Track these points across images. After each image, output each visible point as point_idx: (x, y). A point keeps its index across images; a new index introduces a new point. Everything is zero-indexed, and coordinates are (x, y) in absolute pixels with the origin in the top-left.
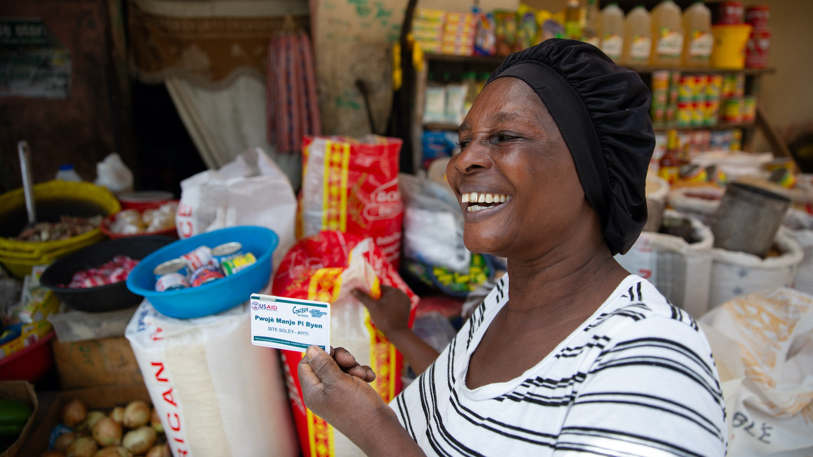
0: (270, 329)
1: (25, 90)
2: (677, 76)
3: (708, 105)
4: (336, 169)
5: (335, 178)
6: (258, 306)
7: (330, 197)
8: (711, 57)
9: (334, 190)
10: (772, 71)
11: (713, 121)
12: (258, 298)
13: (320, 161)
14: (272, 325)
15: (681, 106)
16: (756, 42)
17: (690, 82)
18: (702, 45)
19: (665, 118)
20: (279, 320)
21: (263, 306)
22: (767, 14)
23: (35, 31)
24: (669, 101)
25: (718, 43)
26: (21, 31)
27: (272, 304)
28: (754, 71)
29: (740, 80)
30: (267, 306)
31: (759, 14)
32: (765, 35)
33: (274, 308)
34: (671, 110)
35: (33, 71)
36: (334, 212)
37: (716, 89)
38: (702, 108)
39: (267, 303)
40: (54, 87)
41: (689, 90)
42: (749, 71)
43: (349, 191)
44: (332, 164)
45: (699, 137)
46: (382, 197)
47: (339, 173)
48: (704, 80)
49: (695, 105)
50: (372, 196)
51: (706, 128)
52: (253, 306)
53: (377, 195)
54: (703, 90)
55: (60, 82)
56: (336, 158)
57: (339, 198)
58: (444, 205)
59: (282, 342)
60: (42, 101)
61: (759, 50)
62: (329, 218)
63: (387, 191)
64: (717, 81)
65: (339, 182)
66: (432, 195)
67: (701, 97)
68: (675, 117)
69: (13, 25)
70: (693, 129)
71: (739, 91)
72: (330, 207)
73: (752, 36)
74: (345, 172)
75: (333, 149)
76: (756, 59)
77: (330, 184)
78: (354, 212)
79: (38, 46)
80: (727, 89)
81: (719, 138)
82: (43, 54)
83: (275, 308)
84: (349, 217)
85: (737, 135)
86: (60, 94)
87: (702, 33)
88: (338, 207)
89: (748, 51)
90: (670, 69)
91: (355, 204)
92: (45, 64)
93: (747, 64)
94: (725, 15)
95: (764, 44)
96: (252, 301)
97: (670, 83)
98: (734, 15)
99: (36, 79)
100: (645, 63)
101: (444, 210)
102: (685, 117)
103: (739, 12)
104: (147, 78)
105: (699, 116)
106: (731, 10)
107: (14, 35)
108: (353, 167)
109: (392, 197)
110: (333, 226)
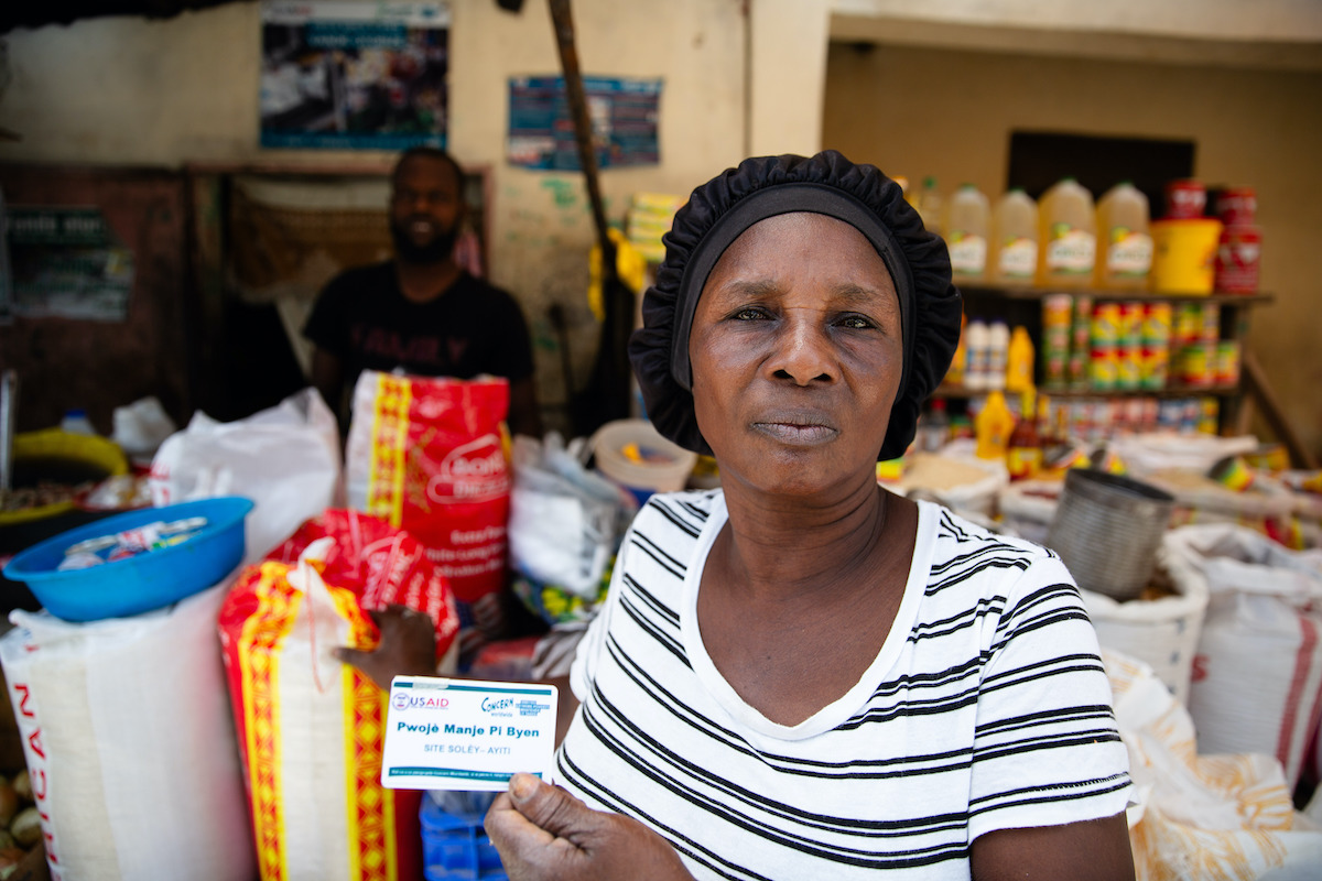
0: (428, 748)
1: (68, 307)
2: (1085, 305)
3: (1146, 352)
4: (390, 419)
5: (388, 433)
6: (406, 702)
7: (381, 463)
8: (1151, 274)
9: (386, 452)
10: (1267, 300)
11: (1158, 381)
12: (409, 685)
13: (368, 407)
14: (433, 738)
15: (1095, 353)
16: (1234, 250)
17: (1110, 314)
18: (1132, 253)
19: (1068, 374)
20: (449, 729)
21: (419, 702)
22: (1252, 204)
23: (89, 226)
24: (1072, 346)
25: (1160, 250)
26: (72, 225)
27: (437, 695)
28: (1234, 298)
29: (1211, 314)
30: (426, 701)
31: (1236, 204)
32: (1251, 238)
33: (443, 704)
34: (1079, 360)
35: (81, 280)
36: (384, 486)
37: (1160, 326)
38: (1134, 357)
39: (427, 695)
40: (108, 305)
41: (1110, 327)
42: (1224, 298)
43: (407, 456)
44: (384, 412)
45: (1135, 409)
46: (462, 467)
47: (395, 426)
48: (1135, 312)
49: (1121, 353)
50: (445, 466)
51: (1143, 393)
52: (397, 701)
53: (452, 464)
54: (1136, 328)
55: (116, 297)
56: (391, 402)
57: (392, 465)
58: (566, 486)
59: (452, 773)
60: (91, 325)
61: (1239, 263)
62: (378, 497)
63: (469, 457)
64: (1162, 315)
65: (392, 440)
66: (553, 471)
67: (1133, 341)
68: (1086, 373)
69: (61, 218)
70: (1121, 394)
71: (1210, 331)
72: (379, 478)
73: (1224, 239)
74: (404, 425)
75: (388, 390)
76: (1234, 278)
77: (381, 442)
78: (416, 488)
79: (91, 247)
80: (1186, 328)
81: (1173, 412)
82: (96, 256)
83: (445, 703)
84: (406, 496)
85: (1209, 407)
86: (116, 314)
87: (1132, 232)
88: (391, 480)
89: (1218, 265)
90: (1074, 292)
91: (417, 476)
92: (97, 272)
93: (1218, 286)
94: (1173, 205)
95: (1248, 252)
96: (395, 690)
97: (1074, 315)
98: (1189, 205)
99: (84, 293)
100: (1029, 282)
101: (564, 494)
102: (1105, 373)
103: (1198, 199)
104: (253, 296)
105: (1131, 372)
106: (1182, 197)
107: (61, 230)
108: (414, 416)
109: (478, 467)
110: (382, 509)
